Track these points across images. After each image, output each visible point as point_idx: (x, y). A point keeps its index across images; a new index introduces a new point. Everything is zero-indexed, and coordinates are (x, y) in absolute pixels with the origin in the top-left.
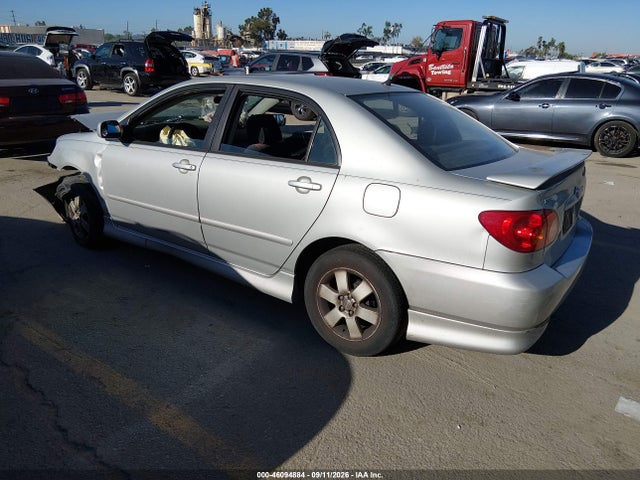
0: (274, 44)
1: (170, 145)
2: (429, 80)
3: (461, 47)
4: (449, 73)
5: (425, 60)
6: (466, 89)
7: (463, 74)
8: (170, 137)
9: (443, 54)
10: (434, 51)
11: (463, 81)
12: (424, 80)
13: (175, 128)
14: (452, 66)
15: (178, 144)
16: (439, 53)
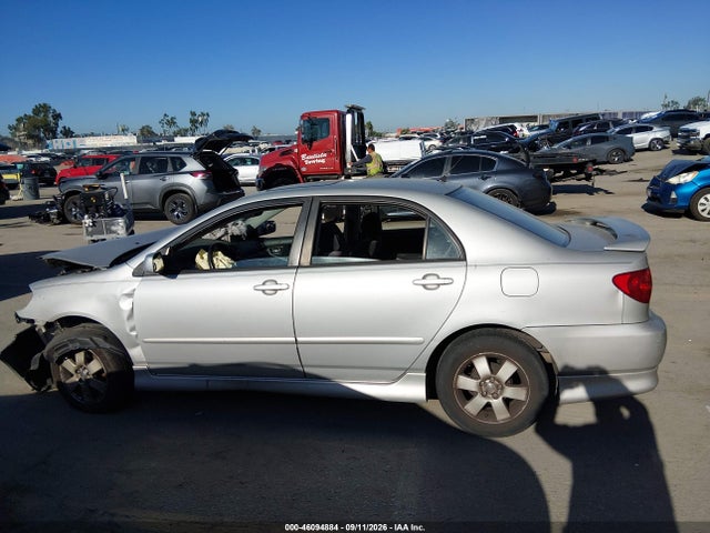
0: (60, 144)
1: (213, 269)
2: (304, 169)
3: (331, 136)
4: (323, 161)
5: (296, 151)
6: (343, 174)
7: (338, 161)
8: (210, 261)
9: (315, 144)
10: (304, 141)
11: (338, 168)
12: (299, 170)
13: (212, 249)
14: (325, 155)
15: (222, 266)
16: (310, 142)
